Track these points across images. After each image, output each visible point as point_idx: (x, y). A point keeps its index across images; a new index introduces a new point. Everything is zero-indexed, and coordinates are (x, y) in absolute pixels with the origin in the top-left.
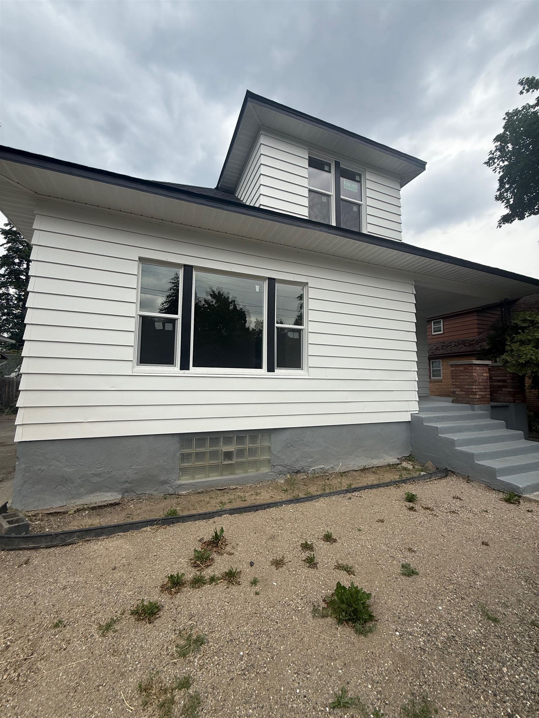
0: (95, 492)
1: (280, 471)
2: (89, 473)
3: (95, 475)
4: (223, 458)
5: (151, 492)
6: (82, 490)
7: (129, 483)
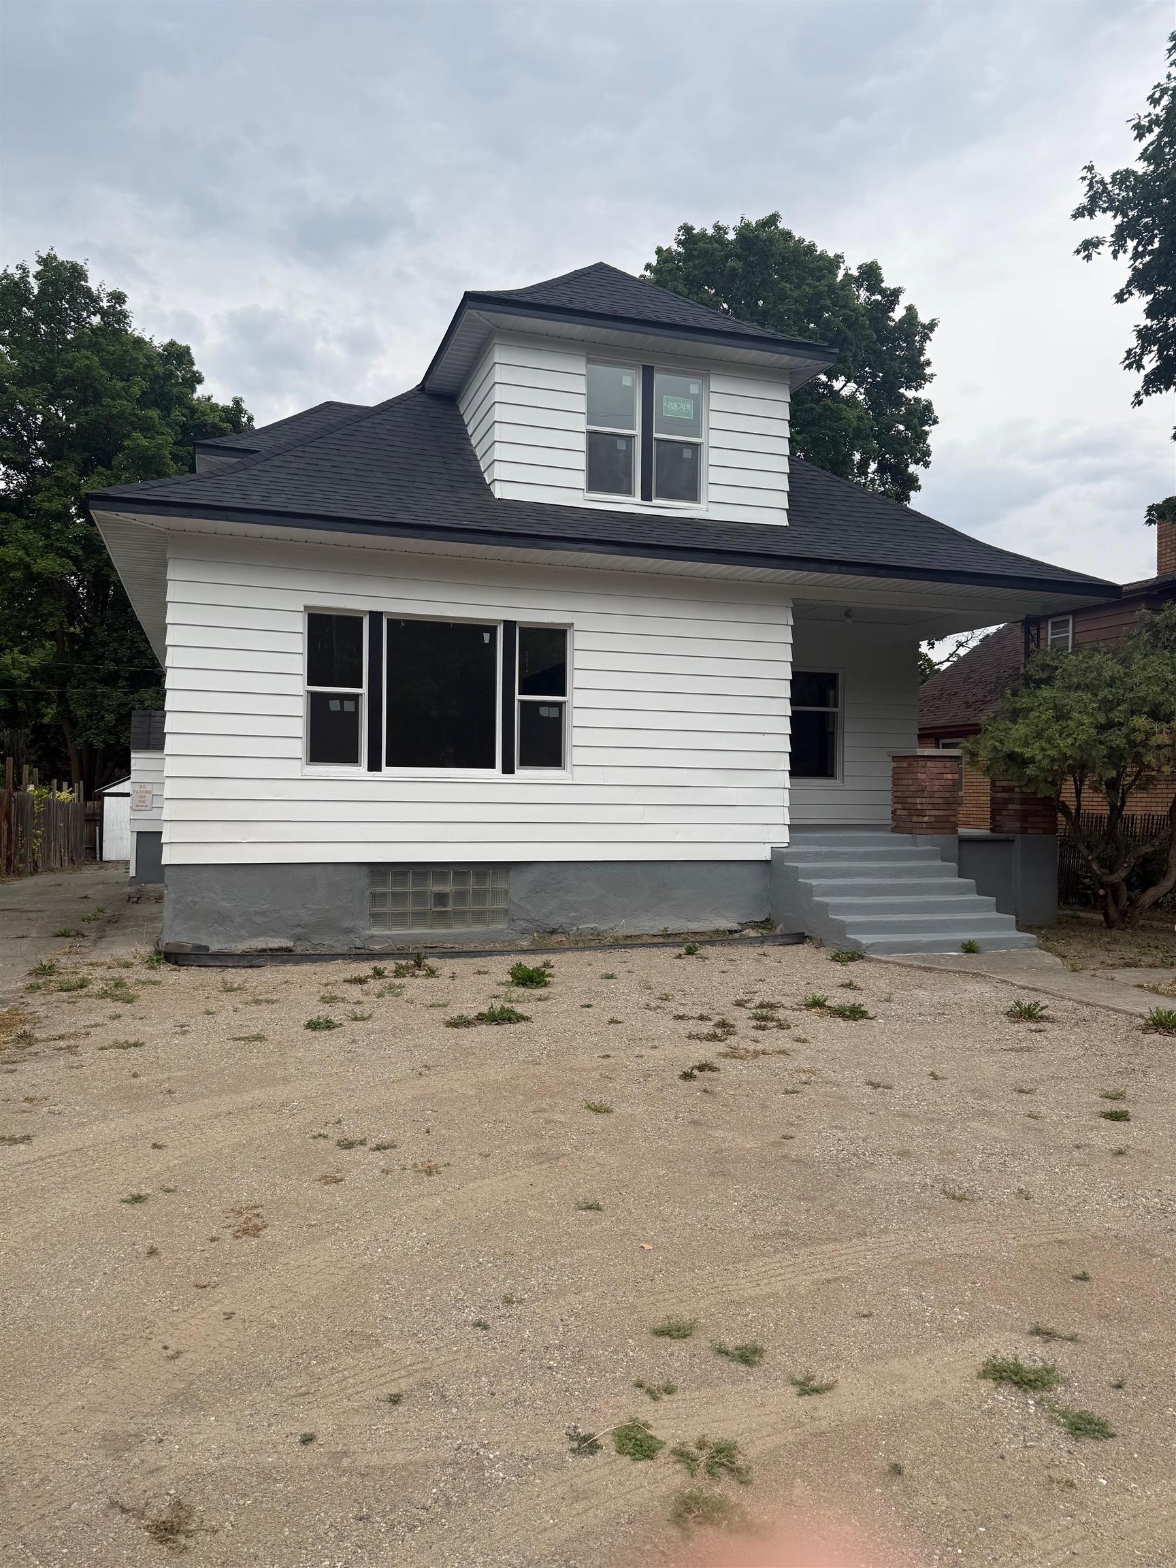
0: (259, 936)
1: (524, 929)
2: (251, 910)
3: (257, 913)
4: (432, 901)
5: (331, 943)
6: (243, 932)
7: (303, 928)
